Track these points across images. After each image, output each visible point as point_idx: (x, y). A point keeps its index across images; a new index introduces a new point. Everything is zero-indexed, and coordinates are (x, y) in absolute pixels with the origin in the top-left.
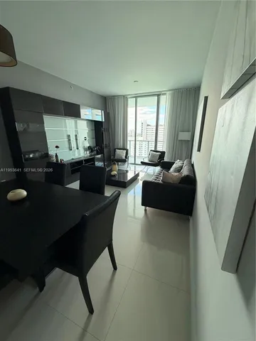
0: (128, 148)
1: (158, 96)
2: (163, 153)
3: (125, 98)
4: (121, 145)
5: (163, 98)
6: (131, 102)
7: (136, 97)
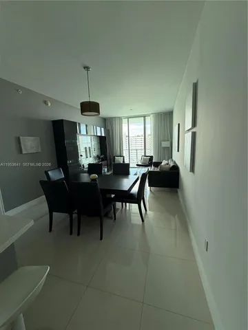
0: (124, 155)
1: (144, 117)
2: (152, 157)
3: (120, 119)
4: (118, 153)
5: (148, 119)
6: (125, 121)
7: (128, 118)
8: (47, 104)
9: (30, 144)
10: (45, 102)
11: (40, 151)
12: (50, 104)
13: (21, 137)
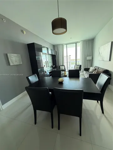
0: (65, 65)
1: (76, 43)
2: (81, 65)
3: (63, 45)
6: (65, 46)
7: (67, 44)
8: (23, 33)
9: (15, 59)
10: (22, 31)
11: (21, 63)
12: (25, 33)
13: (8, 54)
